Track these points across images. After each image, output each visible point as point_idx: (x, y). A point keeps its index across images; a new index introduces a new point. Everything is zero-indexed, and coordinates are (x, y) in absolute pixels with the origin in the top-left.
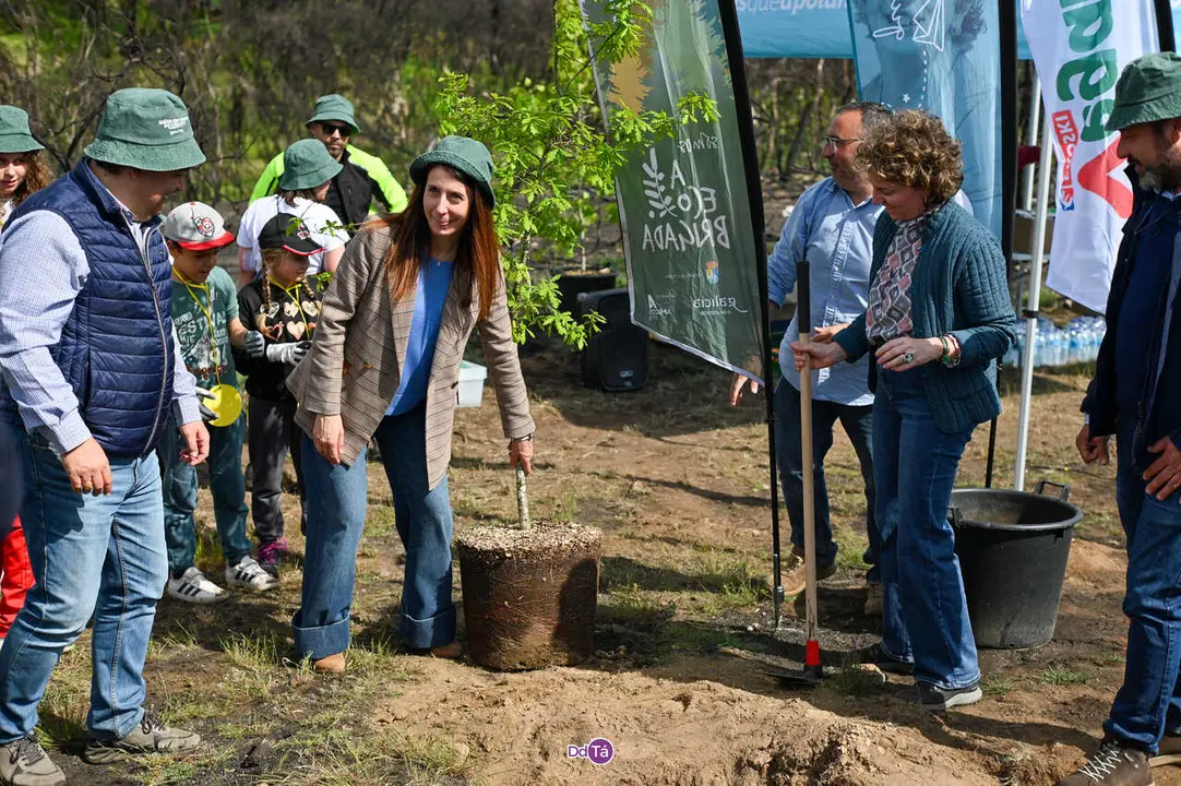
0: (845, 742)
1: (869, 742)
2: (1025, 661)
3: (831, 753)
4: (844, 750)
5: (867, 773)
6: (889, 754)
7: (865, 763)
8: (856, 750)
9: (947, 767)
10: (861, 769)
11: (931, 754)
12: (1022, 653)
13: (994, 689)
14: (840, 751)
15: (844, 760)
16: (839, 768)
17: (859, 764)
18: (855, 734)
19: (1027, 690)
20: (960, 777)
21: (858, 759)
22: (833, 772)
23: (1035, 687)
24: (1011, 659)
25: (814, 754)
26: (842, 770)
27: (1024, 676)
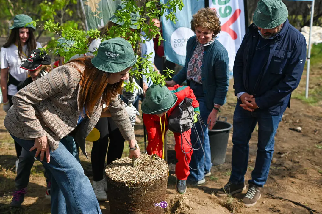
0: (181, 201)
1: (188, 200)
2: (219, 169)
3: (177, 204)
4: (181, 203)
5: (189, 210)
6: (195, 203)
7: (188, 207)
8: (185, 203)
9: (211, 206)
10: (187, 209)
11: (206, 202)
12: (217, 167)
13: (213, 179)
14: (180, 204)
15: (182, 207)
16: (180, 209)
17: (186, 207)
18: (184, 198)
19: (223, 178)
20: (215, 208)
21: (186, 206)
22: (178, 210)
23: (225, 177)
24: (215, 169)
25: (171, 206)
26: (181, 210)
27: (221, 174)
